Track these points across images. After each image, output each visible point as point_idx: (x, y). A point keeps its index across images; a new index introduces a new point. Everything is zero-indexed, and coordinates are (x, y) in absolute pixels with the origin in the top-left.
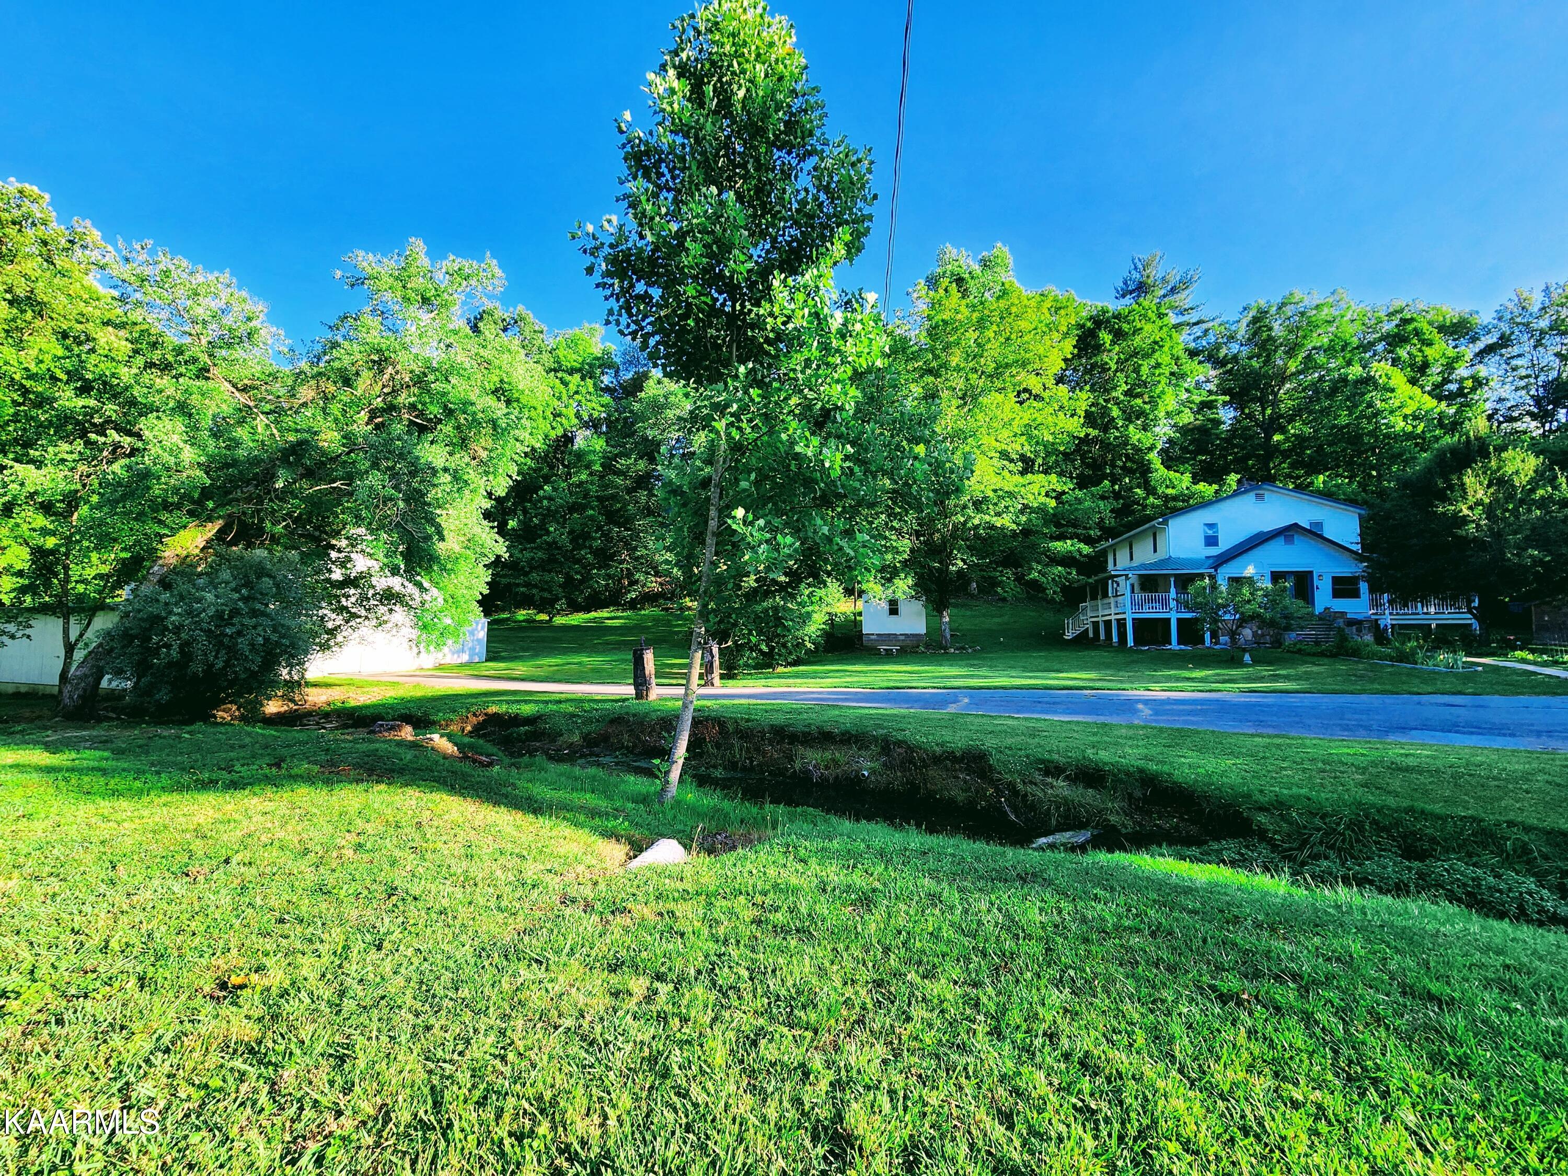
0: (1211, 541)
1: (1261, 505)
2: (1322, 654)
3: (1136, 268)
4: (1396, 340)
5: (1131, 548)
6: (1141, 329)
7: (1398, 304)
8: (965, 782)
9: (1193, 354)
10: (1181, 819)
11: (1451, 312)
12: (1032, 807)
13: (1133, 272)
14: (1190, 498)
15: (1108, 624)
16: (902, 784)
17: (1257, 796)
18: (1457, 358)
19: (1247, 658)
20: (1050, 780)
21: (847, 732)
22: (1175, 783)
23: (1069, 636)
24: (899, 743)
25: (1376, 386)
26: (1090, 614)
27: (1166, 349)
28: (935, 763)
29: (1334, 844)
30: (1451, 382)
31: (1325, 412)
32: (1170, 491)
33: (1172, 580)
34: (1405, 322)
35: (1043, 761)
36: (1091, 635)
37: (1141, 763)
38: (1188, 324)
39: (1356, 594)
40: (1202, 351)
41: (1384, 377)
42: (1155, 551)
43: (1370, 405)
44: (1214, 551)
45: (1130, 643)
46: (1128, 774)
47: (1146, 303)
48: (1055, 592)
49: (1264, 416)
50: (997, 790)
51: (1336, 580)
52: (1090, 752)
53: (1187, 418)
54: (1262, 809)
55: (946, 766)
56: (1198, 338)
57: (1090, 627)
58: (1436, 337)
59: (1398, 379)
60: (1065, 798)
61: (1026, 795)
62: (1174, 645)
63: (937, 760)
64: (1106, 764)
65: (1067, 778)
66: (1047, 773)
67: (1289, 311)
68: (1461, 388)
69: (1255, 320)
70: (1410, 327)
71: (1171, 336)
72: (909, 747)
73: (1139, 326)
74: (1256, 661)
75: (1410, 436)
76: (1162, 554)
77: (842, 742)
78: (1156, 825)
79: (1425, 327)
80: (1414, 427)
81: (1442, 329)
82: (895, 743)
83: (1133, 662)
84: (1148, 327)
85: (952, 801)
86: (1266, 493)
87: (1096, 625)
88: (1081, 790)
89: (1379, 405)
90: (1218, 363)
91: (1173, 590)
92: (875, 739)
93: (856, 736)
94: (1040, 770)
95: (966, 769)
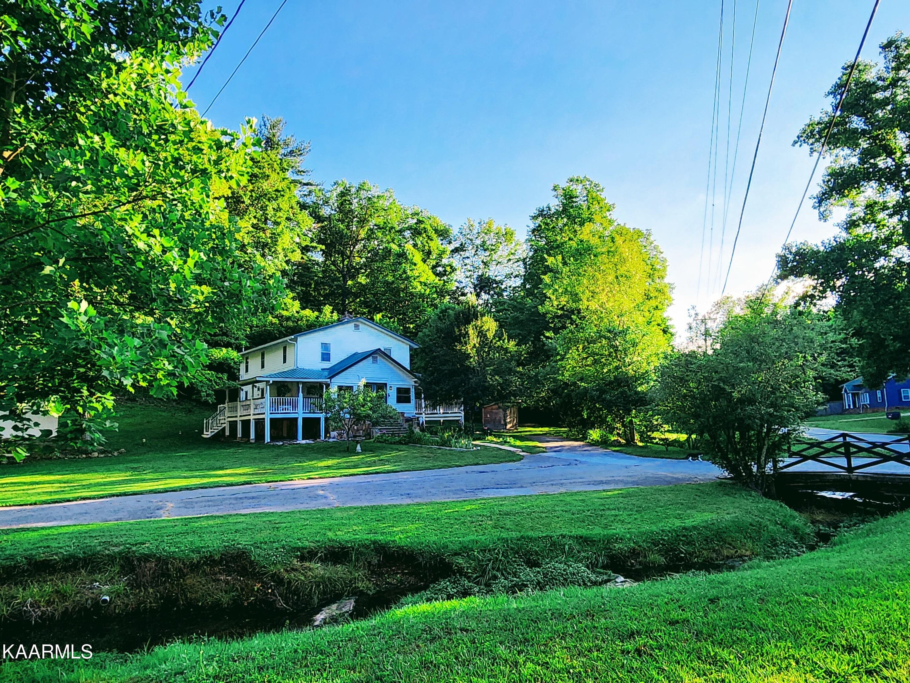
0: (326, 357)
1: (357, 333)
2: (400, 443)
3: (265, 125)
4: (416, 232)
5: (263, 358)
6: (268, 176)
7: (417, 209)
8: (227, 582)
9: (303, 206)
10: (403, 574)
11: (442, 222)
12: (296, 592)
13: (263, 127)
14: (298, 320)
15: (246, 424)
16: (156, 600)
17: (451, 546)
18: (444, 252)
19: (359, 448)
20: (307, 564)
21: (72, 556)
22: (399, 547)
23: (207, 434)
24: (146, 558)
25: (406, 258)
26: (227, 414)
27: (286, 198)
28: (192, 571)
29: (499, 567)
30: (440, 266)
31: (379, 270)
32: (285, 313)
33: (301, 386)
34: (419, 222)
35: (298, 549)
36: (227, 433)
37: (371, 537)
38: (300, 183)
39: (408, 401)
40: (309, 207)
41: (411, 255)
42: (285, 361)
43: (405, 272)
44: (327, 365)
45: (267, 439)
46: (366, 547)
47: (273, 156)
48: (208, 395)
49: (343, 265)
50: (264, 584)
51: (399, 390)
52: (330, 534)
53: (297, 257)
54: (456, 554)
55: (204, 571)
56: (305, 195)
57: (227, 426)
58: (434, 236)
59: (417, 257)
60: (322, 577)
61: (289, 582)
62: (301, 441)
63: (194, 567)
64: (347, 542)
65: (321, 560)
66: (302, 558)
67: (363, 195)
68: (445, 271)
69: (342, 194)
70: (422, 226)
71: (289, 188)
72: (159, 559)
73: (267, 173)
74: (364, 450)
75: (422, 296)
76: (289, 366)
77: (66, 569)
78: (387, 583)
79: (429, 228)
80: (425, 290)
81: (436, 231)
82: (139, 560)
83: (278, 456)
84: (274, 176)
85: (217, 604)
86: (361, 326)
87: (233, 425)
88: (331, 568)
89: (409, 273)
90: (318, 219)
91: (301, 394)
92: (112, 558)
93: (84, 559)
94: (297, 557)
95: (224, 571)
